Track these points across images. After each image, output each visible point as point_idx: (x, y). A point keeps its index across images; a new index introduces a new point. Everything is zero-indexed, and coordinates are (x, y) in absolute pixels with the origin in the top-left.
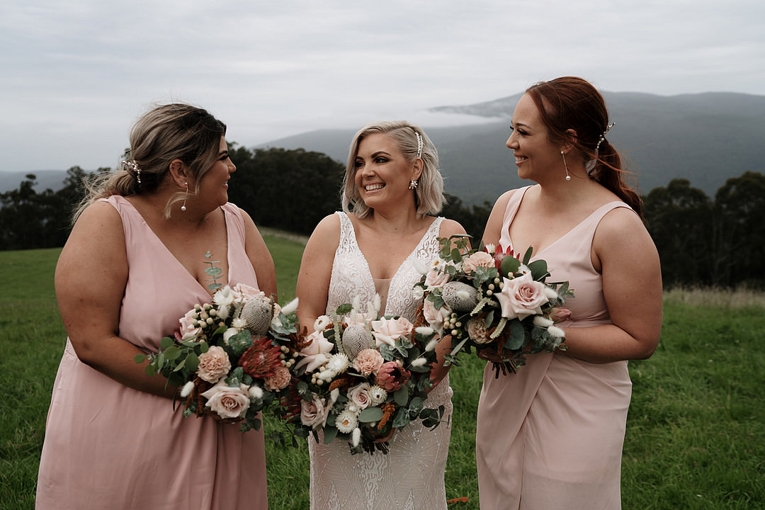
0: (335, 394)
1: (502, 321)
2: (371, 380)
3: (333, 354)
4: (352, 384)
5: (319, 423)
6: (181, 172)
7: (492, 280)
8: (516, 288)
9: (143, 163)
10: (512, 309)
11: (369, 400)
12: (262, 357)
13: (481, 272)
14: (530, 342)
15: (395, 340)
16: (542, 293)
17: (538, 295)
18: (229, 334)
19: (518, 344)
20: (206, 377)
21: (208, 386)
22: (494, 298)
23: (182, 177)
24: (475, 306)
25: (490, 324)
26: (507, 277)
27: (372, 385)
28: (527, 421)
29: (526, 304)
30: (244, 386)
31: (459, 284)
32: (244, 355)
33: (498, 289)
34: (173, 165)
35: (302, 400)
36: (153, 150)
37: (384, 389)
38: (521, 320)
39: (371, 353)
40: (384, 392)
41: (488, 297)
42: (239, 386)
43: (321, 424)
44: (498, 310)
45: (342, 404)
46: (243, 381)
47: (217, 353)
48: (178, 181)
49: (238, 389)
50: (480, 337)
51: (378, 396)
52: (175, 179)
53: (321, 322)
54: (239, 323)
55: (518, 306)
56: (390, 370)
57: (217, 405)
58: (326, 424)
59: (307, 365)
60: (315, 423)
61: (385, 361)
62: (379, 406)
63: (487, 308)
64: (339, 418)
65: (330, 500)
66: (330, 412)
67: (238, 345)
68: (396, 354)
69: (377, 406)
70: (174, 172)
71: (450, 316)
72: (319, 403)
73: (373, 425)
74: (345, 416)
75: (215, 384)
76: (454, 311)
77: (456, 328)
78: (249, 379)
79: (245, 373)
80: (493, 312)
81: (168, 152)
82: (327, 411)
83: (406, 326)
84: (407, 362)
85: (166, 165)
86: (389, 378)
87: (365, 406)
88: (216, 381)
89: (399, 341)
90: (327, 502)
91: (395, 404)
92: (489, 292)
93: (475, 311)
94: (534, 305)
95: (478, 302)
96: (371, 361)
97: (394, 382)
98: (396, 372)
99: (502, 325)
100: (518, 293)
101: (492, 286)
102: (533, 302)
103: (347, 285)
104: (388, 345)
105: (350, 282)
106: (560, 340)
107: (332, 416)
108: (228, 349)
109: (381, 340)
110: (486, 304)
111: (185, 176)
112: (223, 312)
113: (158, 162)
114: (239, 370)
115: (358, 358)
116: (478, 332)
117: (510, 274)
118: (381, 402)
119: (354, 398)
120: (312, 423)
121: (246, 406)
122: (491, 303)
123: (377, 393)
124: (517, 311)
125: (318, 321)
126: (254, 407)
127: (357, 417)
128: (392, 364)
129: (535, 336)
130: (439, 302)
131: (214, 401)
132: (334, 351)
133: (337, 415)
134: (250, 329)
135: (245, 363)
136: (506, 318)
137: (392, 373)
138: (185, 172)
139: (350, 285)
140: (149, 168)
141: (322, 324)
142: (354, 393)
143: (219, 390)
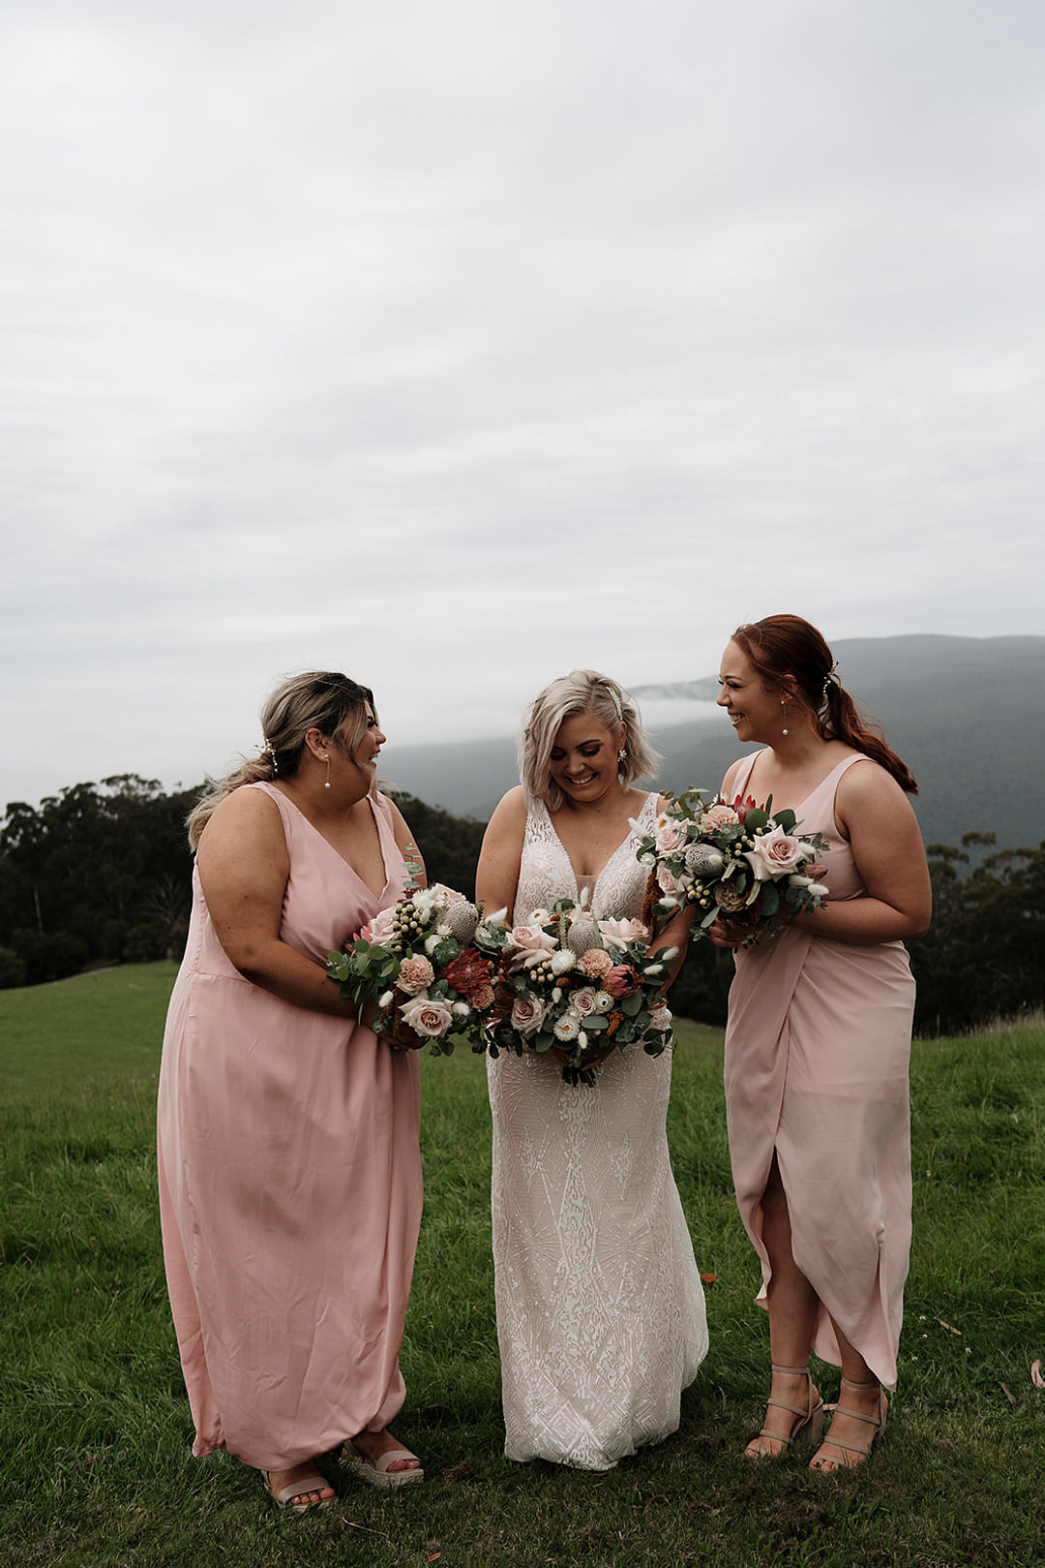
0: (557, 994)
1: (756, 884)
2: (598, 984)
3: (557, 950)
4: (576, 986)
5: (533, 1027)
6: (319, 743)
7: (739, 839)
8: (770, 845)
9: (274, 740)
10: (767, 870)
11: (593, 1006)
12: (469, 970)
13: (727, 831)
14: (785, 906)
15: (626, 943)
16: (798, 849)
17: (794, 851)
18: (432, 943)
19: (773, 909)
20: (407, 988)
21: (407, 998)
22: (743, 859)
23: (321, 749)
24: (725, 870)
25: (743, 888)
26: (756, 834)
27: (597, 990)
28: (793, 1007)
29: (782, 863)
30: (448, 1001)
31: (705, 847)
32: (450, 966)
33: (746, 848)
34: (310, 734)
35: (516, 1000)
36: (284, 723)
37: (612, 995)
38: (776, 881)
39: (600, 954)
40: (611, 999)
41: (736, 858)
42: (443, 1001)
43: (535, 1029)
44: (749, 871)
45: (562, 1007)
46: (447, 996)
47: (420, 963)
48: (316, 753)
49: (442, 1004)
50: (730, 904)
51: (604, 1003)
52: (314, 751)
53: (538, 915)
54: (444, 930)
55: (774, 867)
56: (623, 973)
57: (416, 1021)
58: (542, 1029)
59: (525, 959)
60: (529, 1026)
61: (615, 965)
62: (604, 1015)
63: (738, 872)
64: (559, 1023)
65: (524, 1154)
66: (547, 1015)
67: (446, 955)
68: (627, 959)
69: (601, 1015)
70: (311, 744)
71: (693, 883)
72: (538, 1004)
73: (598, 1033)
74: (564, 1021)
75: (415, 996)
76: (697, 877)
77: (703, 897)
78: (453, 994)
79: (450, 987)
80: (744, 875)
81: (305, 720)
82: (545, 1014)
83: (639, 929)
84: (639, 968)
85: (301, 736)
86: (620, 981)
87: (589, 1012)
88: (416, 993)
89: (632, 945)
90: (519, 1158)
91: (624, 1013)
92: (738, 852)
93: (727, 875)
94: (791, 863)
95: (726, 865)
96: (600, 961)
97: (624, 987)
98: (627, 976)
99: (756, 889)
100: (772, 851)
101: (739, 845)
102: (790, 860)
103: (543, 882)
104: (618, 948)
105: (546, 878)
106: (819, 898)
107: (551, 1020)
108: (431, 958)
109: (609, 942)
110: (737, 866)
111: (325, 748)
112: (424, 916)
113: (292, 735)
114: (443, 983)
115: (585, 957)
116: (726, 898)
117: (759, 830)
118: (606, 1010)
119: (576, 1003)
120: (525, 1026)
121: (448, 1024)
122: (741, 864)
123: (602, 999)
124: (773, 872)
125: (533, 914)
126: (458, 1025)
127: (580, 1024)
128: (624, 968)
129: (790, 898)
130: (678, 866)
131: (414, 1015)
132: (558, 948)
133: (557, 1020)
134: (456, 937)
135: (452, 975)
136: (760, 881)
137: (624, 977)
138: (323, 742)
139: (548, 882)
140: (283, 744)
141: (538, 918)
142: (577, 997)
143: (420, 1004)
